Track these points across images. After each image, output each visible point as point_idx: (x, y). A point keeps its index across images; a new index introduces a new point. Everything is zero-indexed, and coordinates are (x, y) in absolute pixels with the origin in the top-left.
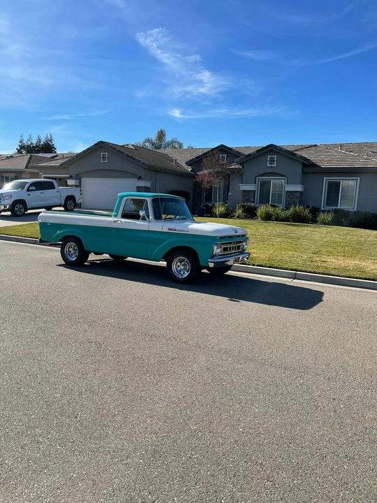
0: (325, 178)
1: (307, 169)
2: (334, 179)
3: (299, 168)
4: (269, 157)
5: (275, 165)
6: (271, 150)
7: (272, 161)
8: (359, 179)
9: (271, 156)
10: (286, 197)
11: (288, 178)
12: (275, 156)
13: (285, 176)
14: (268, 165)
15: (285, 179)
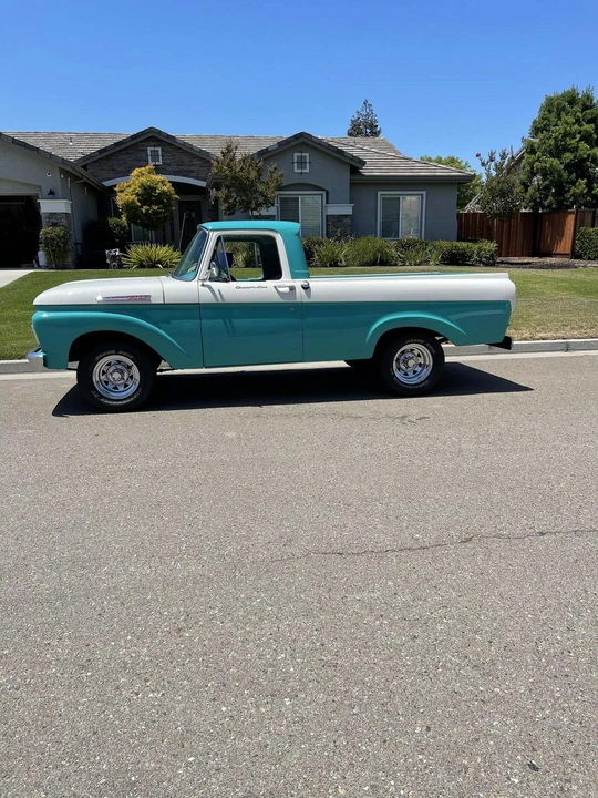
0: (379, 193)
2: (391, 193)
3: (347, 178)
4: (296, 155)
6: (303, 143)
7: (302, 163)
8: (424, 193)
9: (299, 154)
10: (327, 225)
11: (327, 192)
12: (307, 155)
13: (323, 190)
14: (296, 170)
15: (322, 195)
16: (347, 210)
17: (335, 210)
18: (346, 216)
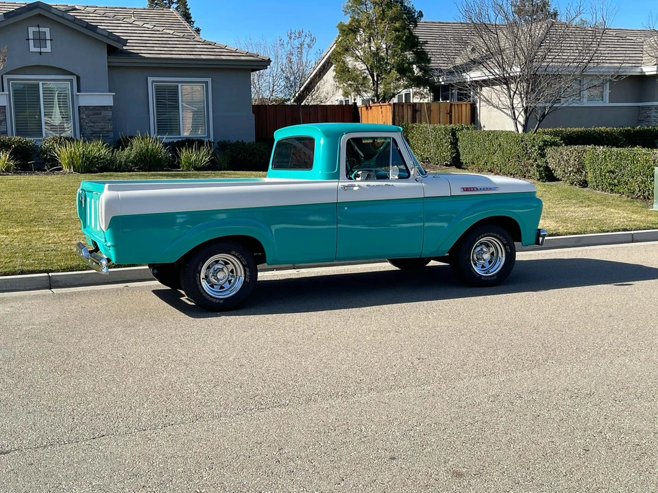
0: (150, 79)
1: (117, 60)
2: (166, 80)
3: (102, 58)
4: (31, 30)
5: (48, 49)
6: (40, 15)
7: (40, 40)
8: (209, 80)
9: (36, 29)
10: (80, 119)
11: (78, 78)
12: (47, 30)
13: (73, 74)
14: (32, 49)
15: (71, 81)
16: (106, 100)
17: (89, 99)
18: (105, 108)
